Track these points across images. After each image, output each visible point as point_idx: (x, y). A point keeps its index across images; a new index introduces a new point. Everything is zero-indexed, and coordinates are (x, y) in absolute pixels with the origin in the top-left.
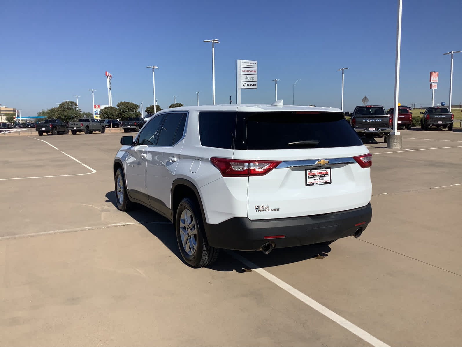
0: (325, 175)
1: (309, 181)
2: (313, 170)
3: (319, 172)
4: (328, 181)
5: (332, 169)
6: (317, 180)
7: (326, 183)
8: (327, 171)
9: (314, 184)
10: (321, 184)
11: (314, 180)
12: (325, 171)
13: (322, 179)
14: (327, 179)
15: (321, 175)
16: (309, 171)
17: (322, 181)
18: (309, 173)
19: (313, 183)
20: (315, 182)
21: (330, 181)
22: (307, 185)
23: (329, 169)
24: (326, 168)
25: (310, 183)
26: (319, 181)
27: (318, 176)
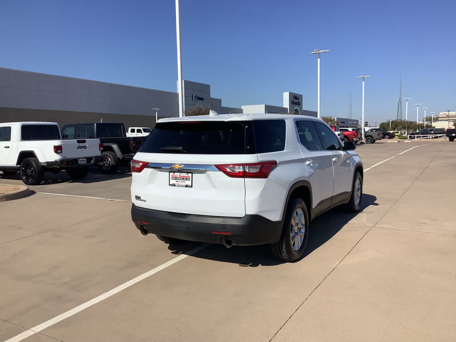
0: (187, 179)
1: (173, 182)
2: (175, 173)
3: (181, 175)
4: (189, 184)
5: (193, 174)
6: (180, 182)
7: (187, 186)
8: (189, 176)
9: (176, 186)
10: (182, 186)
11: (176, 181)
12: (187, 175)
13: (184, 182)
14: (189, 183)
15: (183, 178)
16: (173, 173)
17: (184, 184)
18: (172, 175)
19: (175, 184)
20: (178, 184)
21: (191, 185)
22: (170, 185)
23: (191, 174)
24: (188, 173)
25: (173, 184)
26: (181, 183)
27: (180, 179)
